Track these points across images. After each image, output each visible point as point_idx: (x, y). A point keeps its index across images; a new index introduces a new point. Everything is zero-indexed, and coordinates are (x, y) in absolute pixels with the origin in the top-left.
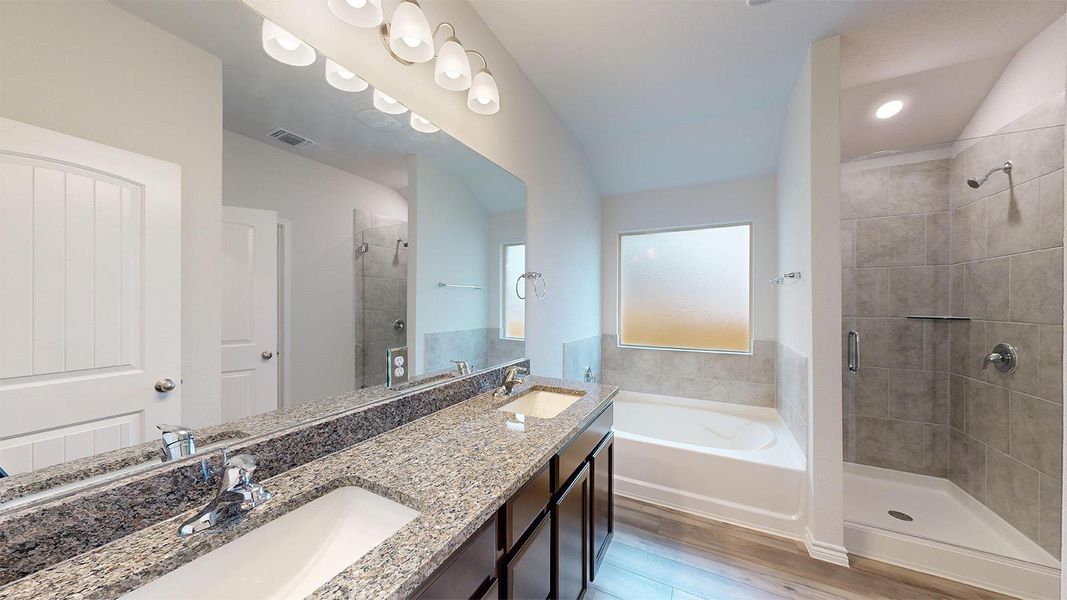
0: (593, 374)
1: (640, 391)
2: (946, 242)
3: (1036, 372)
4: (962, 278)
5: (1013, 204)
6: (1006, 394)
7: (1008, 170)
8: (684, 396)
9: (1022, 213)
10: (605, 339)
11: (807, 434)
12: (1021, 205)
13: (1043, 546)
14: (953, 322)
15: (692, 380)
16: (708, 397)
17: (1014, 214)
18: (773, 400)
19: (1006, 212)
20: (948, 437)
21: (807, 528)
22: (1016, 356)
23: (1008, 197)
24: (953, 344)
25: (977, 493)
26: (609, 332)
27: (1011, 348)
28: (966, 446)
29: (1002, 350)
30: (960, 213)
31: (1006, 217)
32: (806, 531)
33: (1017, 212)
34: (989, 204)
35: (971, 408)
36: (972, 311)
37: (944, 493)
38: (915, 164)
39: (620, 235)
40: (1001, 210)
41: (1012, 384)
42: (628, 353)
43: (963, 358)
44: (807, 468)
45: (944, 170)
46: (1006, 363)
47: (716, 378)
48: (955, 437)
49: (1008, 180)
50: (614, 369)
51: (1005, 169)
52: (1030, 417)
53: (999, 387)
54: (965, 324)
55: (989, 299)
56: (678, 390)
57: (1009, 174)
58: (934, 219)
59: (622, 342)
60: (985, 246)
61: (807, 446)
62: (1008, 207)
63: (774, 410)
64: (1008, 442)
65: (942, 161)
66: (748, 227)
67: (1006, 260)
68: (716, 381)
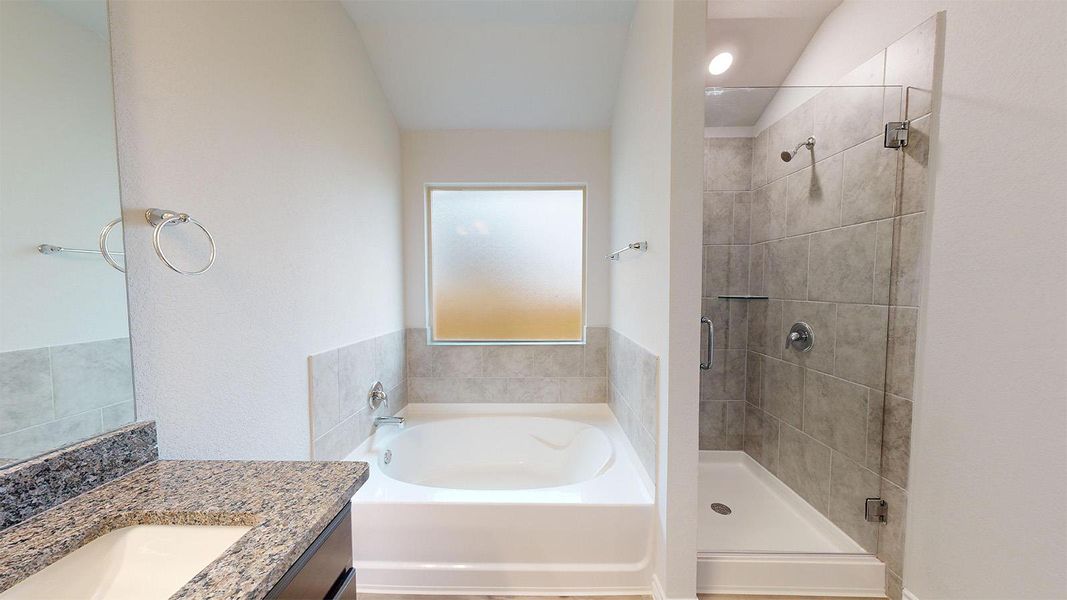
0: (382, 393)
1: (458, 400)
2: (748, 222)
3: (832, 352)
4: (761, 257)
5: (815, 180)
6: (801, 370)
7: (810, 146)
8: (511, 401)
9: (824, 190)
10: (409, 335)
11: (657, 457)
12: (823, 181)
13: (832, 521)
14: (752, 301)
15: (520, 380)
16: (540, 400)
17: (815, 191)
18: (606, 395)
19: (808, 190)
20: (744, 411)
21: (655, 576)
22: (813, 334)
23: (809, 175)
24: (751, 321)
25: (770, 465)
26: (415, 324)
27: (807, 326)
28: (761, 421)
29: (799, 329)
30: (761, 194)
31: (807, 195)
32: (653, 580)
33: (819, 189)
34: (790, 182)
35: (766, 385)
36: (770, 290)
37: (741, 465)
38: (729, 139)
39: (430, 189)
40: (802, 188)
41: (807, 362)
42: (440, 353)
43: (760, 337)
44: (657, 499)
45: (749, 148)
46: (804, 340)
47: (547, 375)
48: (750, 412)
49: (810, 157)
50: (424, 375)
51: (809, 144)
52: (824, 395)
53: (795, 365)
54: (763, 302)
55: (787, 278)
56: (505, 396)
57: (812, 149)
58: (740, 198)
59: (433, 337)
60: (785, 225)
61: (657, 472)
62: (809, 183)
63: (606, 405)
64: (801, 418)
65: (747, 139)
66: (582, 191)
67: (805, 239)
68: (548, 379)
